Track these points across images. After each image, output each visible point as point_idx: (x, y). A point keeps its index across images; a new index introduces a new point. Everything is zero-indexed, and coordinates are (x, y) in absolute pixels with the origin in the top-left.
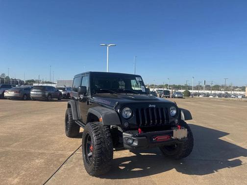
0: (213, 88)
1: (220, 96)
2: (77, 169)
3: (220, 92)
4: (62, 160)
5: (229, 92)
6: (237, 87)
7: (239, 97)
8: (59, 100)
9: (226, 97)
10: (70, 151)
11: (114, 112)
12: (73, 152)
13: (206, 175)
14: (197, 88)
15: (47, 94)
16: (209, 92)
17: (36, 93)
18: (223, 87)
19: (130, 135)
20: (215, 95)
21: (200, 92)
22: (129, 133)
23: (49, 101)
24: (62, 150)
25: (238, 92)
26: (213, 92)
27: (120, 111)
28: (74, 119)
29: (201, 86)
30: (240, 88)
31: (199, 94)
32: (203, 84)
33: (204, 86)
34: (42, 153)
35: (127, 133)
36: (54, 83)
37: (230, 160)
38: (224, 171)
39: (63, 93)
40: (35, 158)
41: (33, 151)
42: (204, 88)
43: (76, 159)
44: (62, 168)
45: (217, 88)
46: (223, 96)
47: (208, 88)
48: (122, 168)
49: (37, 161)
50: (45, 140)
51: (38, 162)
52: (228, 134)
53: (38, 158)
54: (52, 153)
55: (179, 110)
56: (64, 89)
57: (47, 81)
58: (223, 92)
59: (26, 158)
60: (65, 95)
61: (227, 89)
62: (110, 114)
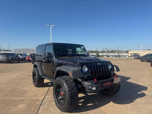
0: (111, 52)
1: (115, 56)
2: (51, 108)
3: (115, 54)
4: (38, 103)
5: (120, 54)
6: (124, 51)
7: (126, 57)
8: (19, 62)
9: (119, 57)
10: (41, 96)
11: (77, 69)
12: (43, 97)
13: (130, 104)
14: (102, 52)
15: (10, 58)
16: (109, 54)
17: (2, 58)
18: (116, 51)
19: (90, 83)
20: (112, 56)
21: (104, 54)
22: (89, 82)
23: (12, 63)
24: (36, 97)
25: (125, 54)
26: (111, 54)
27: (81, 68)
28: (40, 74)
29: (104, 51)
30: (125, 51)
31: (104, 56)
32: (105, 50)
33: (106, 51)
34: (22, 100)
35: (88, 82)
36: (12, 51)
37: (139, 93)
38: (138, 100)
39: (21, 57)
40: (18, 104)
41: (14, 99)
42: (106, 52)
43: (48, 101)
44: (41, 109)
45: (113, 52)
46: (117, 56)
47: (108, 52)
48: (81, 104)
49: (20, 106)
50: (20, 90)
51: (22, 106)
52: (130, 78)
53: (20, 104)
54: (29, 99)
55: (113, 66)
56: (21, 55)
57: (7, 49)
58: (117, 54)
59: (11, 104)
60: (22, 58)
61: (119, 52)
62: (76, 71)
